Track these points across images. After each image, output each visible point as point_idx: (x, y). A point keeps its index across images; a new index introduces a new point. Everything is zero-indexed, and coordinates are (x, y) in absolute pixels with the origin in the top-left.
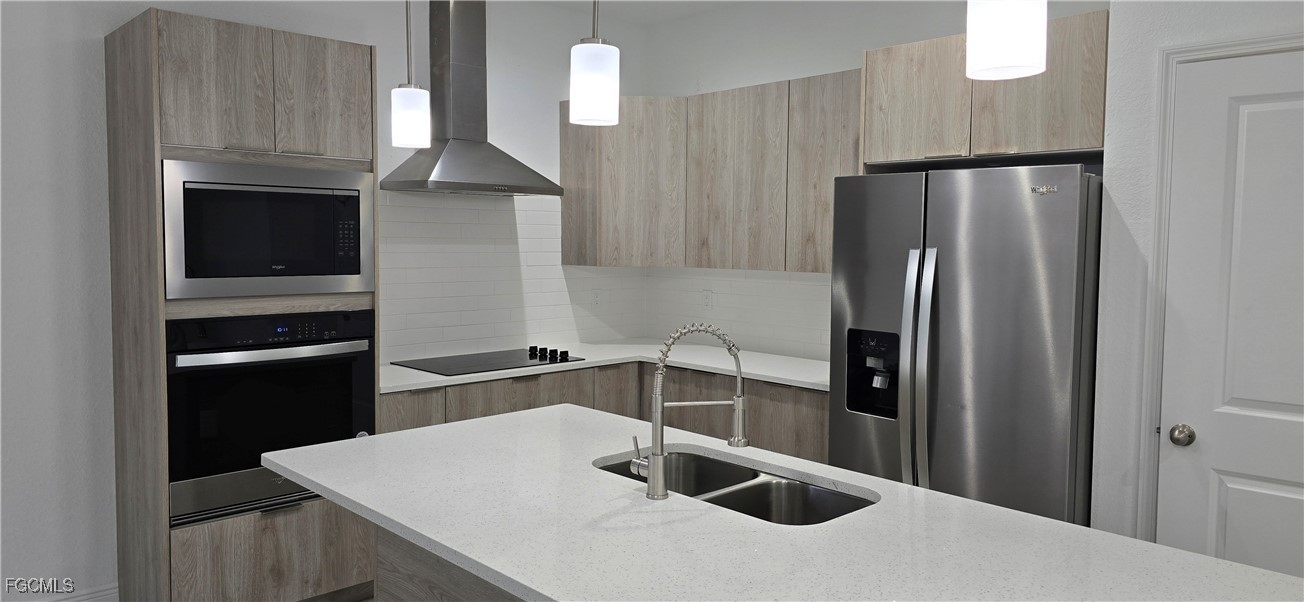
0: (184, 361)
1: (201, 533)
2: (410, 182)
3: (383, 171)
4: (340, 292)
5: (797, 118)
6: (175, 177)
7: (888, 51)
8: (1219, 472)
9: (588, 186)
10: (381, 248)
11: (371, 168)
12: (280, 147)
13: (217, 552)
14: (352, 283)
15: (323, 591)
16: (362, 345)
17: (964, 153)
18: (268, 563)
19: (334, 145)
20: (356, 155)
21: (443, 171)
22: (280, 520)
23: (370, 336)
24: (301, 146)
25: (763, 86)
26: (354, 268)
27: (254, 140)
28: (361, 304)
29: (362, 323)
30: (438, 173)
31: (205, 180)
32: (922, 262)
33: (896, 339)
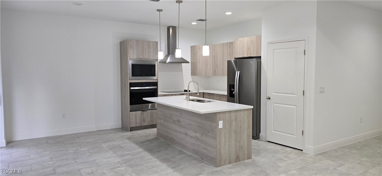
0: (131, 88)
1: (134, 113)
2: (163, 62)
3: (159, 61)
4: (152, 79)
5: (229, 49)
6: (130, 62)
7: (237, 39)
8: (273, 103)
9: (195, 61)
11: (157, 60)
12: (144, 58)
13: (136, 116)
14: (155, 78)
15: (150, 124)
16: (156, 87)
17: (247, 56)
18: (143, 119)
19: (152, 57)
20: (155, 58)
21: (170, 59)
22: (144, 112)
24: (147, 57)
25: (224, 43)
26: (155, 76)
27: (141, 57)
28: (156, 81)
29: (156, 84)
30: (168, 60)
31: (134, 63)
32: (238, 74)
33: (234, 85)
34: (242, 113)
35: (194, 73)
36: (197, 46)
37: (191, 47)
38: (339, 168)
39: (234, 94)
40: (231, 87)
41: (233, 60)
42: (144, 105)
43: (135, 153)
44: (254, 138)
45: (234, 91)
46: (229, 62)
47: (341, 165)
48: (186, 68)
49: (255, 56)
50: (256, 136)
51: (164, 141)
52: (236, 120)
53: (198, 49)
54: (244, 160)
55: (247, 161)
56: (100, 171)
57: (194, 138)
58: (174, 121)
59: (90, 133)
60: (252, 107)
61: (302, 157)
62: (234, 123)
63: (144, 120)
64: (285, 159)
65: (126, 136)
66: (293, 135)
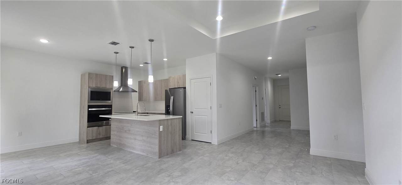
0: (89, 109)
2: (118, 91)
3: (114, 90)
4: (108, 103)
5: (165, 83)
6: (90, 90)
7: (171, 77)
8: (195, 115)
9: (141, 91)
10: (113, 99)
11: (112, 89)
12: (102, 87)
13: (92, 131)
14: (110, 102)
16: (111, 109)
17: (177, 87)
19: (108, 87)
21: (122, 89)
22: (100, 128)
23: (112, 108)
24: (104, 86)
25: (162, 80)
26: (110, 100)
27: (99, 86)
28: (110, 104)
29: (111, 106)
30: (121, 90)
31: (93, 90)
32: (172, 98)
33: (170, 106)
34: (175, 120)
35: (140, 99)
36: (143, 81)
37: (139, 82)
38: (231, 150)
39: (170, 112)
40: (167, 107)
41: (168, 89)
42: (100, 123)
43: (92, 157)
44: (183, 139)
45: (170, 110)
46: (166, 91)
47: (232, 148)
48: (135, 96)
49: (182, 87)
50: (184, 137)
51: (116, 147)
52: (171, 125)
53: (144, 84)
54: (177, 152)
55: (178, 152)
56: (57, 173)
57: (141, 141)
58: (126, 131)
59: (47, 148)
60: (182, 117)
61: (211, 147)
62: (170, 127)
63: (99, 134)
64: (202, 148)
65: (83, 146)
66: (206, 134)
